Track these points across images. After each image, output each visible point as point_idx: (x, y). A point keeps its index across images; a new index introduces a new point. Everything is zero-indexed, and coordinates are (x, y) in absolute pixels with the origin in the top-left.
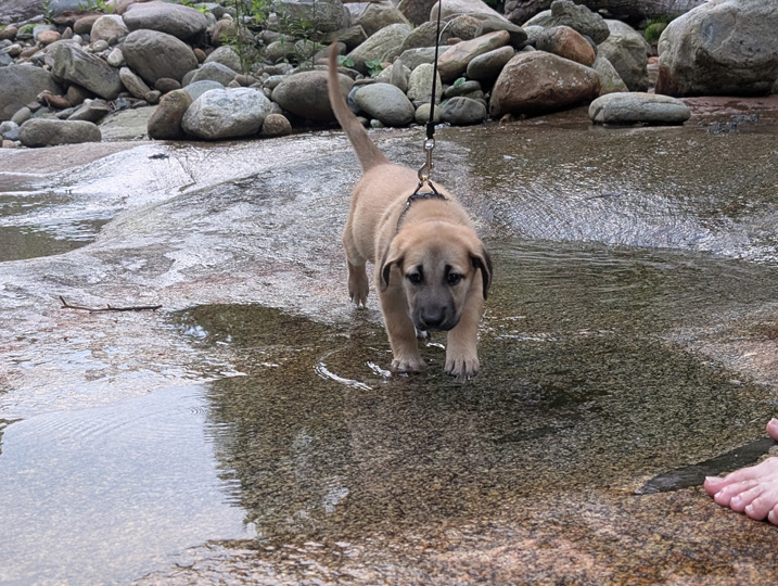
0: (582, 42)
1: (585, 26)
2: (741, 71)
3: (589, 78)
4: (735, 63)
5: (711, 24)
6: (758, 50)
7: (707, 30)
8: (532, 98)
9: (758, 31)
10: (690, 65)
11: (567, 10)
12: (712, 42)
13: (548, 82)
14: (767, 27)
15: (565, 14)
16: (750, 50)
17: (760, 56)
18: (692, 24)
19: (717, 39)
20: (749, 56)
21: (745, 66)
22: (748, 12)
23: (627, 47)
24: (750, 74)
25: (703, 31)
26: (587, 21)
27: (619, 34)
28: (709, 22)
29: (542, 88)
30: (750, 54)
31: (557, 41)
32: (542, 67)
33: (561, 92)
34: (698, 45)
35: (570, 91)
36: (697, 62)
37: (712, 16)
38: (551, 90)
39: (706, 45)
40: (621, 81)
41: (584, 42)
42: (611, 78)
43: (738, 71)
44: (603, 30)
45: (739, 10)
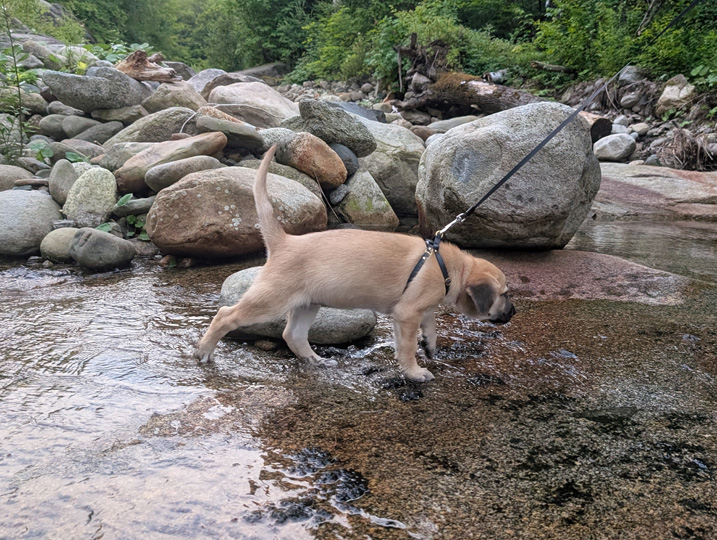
0: (327, 155)
1: (341, 135)
2: (505, 225)
3: (286, 217)
4: (497, 214)
5: (466, 156)
6: (531, 200)
7: (460, 163)
8: (189, 241)
9: (532, 172)
10: (440, 207)
11: (317, 113)
12: (466, 181)
13: (213, 220)
14: (547, 168)
15: (314, 117)
16: (519, 198)
17: (535, 208)
18: (443, 152)
19: (474, 177)
20: (516, 207)
21: (512, 219)
22: (521, 144)
23: (406, 160)
24: (518, 230)
25: (455, 164)
26: (343, 128)
27: (400, 144)
28: (464, 151)
29: (202, 228)
30: (519, 204)
31: (293, 150)
32: (208, 197)
33: (235, 236)
34: (446, 183)
35: (250, 234)
36: (446, 206)
37: (468, 143)
38: (218, 232)
39: (456, 186)
40: (386, 202)
41: (330, 155)
42: (371, 199)
43: (501, 225)
44: (364, 141)
45: (508, 138)
